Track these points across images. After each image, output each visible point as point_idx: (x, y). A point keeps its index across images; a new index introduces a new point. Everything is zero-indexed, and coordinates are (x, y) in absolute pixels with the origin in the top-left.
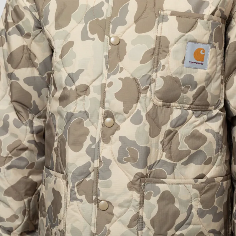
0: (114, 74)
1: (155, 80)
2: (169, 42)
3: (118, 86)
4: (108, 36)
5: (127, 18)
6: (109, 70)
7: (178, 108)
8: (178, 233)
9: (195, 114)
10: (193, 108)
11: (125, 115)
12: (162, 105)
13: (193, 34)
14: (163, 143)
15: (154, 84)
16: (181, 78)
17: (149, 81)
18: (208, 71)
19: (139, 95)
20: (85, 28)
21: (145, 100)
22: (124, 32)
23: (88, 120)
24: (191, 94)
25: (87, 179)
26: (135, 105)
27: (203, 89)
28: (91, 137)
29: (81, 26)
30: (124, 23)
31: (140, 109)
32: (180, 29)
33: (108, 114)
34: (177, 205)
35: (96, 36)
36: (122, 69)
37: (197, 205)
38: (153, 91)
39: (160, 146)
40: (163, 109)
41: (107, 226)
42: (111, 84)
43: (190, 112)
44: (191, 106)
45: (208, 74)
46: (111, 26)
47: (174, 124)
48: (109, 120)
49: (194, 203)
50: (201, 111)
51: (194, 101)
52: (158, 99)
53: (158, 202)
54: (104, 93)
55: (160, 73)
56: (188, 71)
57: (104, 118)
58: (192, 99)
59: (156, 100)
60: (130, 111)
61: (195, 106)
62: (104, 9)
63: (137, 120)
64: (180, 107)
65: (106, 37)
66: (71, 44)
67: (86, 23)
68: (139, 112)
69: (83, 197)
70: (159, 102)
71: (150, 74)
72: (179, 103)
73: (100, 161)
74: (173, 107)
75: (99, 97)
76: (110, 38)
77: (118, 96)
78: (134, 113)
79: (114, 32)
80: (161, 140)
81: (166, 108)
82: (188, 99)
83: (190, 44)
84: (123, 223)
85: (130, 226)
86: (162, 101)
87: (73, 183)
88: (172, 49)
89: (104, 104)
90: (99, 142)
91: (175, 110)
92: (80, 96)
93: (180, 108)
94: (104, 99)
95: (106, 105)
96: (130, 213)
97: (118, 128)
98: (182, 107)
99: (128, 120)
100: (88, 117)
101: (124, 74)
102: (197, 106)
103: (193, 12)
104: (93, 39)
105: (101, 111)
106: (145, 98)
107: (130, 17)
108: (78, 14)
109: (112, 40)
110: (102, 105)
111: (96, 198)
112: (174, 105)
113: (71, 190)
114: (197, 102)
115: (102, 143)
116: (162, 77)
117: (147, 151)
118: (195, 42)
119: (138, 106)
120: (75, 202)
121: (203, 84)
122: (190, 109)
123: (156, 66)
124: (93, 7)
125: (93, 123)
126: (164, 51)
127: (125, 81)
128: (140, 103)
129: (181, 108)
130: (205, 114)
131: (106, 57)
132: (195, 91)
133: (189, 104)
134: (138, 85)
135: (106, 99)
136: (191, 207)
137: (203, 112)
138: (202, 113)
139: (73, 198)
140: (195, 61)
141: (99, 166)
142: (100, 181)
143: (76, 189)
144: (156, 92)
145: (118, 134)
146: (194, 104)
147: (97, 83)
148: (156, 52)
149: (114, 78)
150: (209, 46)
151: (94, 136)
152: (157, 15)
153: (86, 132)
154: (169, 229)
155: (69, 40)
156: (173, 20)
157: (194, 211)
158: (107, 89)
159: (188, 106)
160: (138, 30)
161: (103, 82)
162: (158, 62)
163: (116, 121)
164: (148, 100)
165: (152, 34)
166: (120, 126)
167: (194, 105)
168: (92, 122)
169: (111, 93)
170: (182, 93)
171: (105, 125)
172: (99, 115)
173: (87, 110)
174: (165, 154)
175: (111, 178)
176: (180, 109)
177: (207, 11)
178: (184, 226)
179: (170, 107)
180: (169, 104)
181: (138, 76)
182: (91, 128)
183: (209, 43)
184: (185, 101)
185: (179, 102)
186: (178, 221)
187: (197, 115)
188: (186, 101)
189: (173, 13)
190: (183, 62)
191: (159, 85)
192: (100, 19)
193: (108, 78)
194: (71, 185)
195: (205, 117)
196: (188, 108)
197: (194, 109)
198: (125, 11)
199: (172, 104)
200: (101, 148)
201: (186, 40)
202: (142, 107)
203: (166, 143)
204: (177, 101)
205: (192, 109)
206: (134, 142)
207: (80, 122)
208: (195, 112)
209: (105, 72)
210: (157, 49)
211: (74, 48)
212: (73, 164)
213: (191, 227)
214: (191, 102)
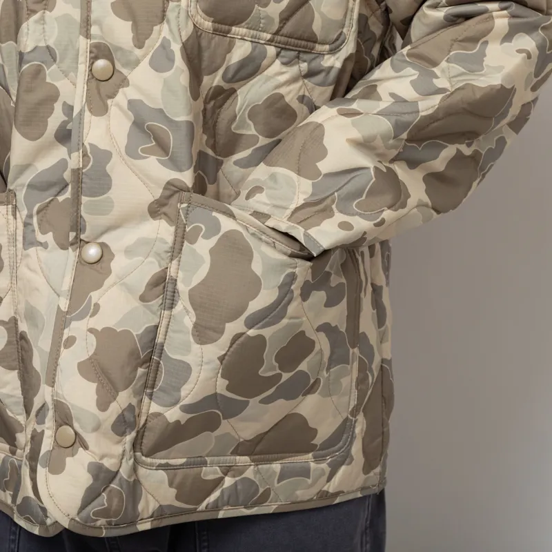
7: (246, 38)
8: (252, 332)
9: (283, 57)
10: (279, 43)
11: (138, 52)
12: (212, 29)
19: (164, 4)
21: (176, 14)
23: (54, 67)
24: (275, 9)
25: (61, 198)
26: (156, 28)
28: (65, 104)
31: (167, 37)
33: (100, 51)
40: (212, 39)
41: (93, 294)
43: (271, 50)
44: (274, 38)
47: (230, 74)
48: (101, 63)
50: (297, 52)
51: (282, 25)
52: (203, 15)
54: (87, 4)
57: (92, 60)
58: (277, 20)
59: (199, 17)
60: (147, 41)
61: (283, 38)
63: (161, 62)
64: (252, 38)
68: (165, 46)
69: (49, 238)
70: (207, 23)
72: (250, 29)
73: (85, 155)
74: (235, 36)
75: (76, 14)
77: (121, 8)
78: (155, 48)
81: (221, 37)
82: (269, 19)
84: (128, 289)
86: (212, 19)
87: (30, 209)
89: (89, 27)
90: (81, 113)
91: (238, 43)
92: (34, 12)
93: (250, 39)
94: (88, 16)
95: (94, 30)
97: (124, 81)
98: (255, 38)
100: (55, 60)
102: (289, 37)
105: (83, 44)
106: (177, 10)
110: (85, 29)
111: (76, 237)
112: (239, 31)
113: (26, 225)
114: (288, 28)
115: (87, 114)
120: (32, 250)
122: (273, 44)
125: (66, 74)
128: (168, 22)
129: (253, 40)
130: (305, 61)
132: (285, 2)
133: (271, 31)
135: (93, 16)
136: (292, 278)
137: (301, 55)
138: (298, 57)
139: (29, 242)
141: (81, 166)
142: (84, 199)
143: (35, 220)
145: (122, 97)
146: (281, 33)
151: (70, 103)
153: (53, 96)
157: (297, 287)
159: (269, 36)
163: (118, 66)
166: (128, 77)
167: (282, 35)
168: (63, 72)
169: (102, 2)
170: (256, 6)
171: (93, 77)
172: (78, 55)
173: (51, 43)
174: (204, 137)
176: (251, 41)
179: (228, 35)
180: (227, 27)
182: (62, 85)
184: (261, 25)
185: (250, 26)
187: (285, 60)
188: (264, 24)
194: (25, 212)
195: (304, 66)
196: (268, 41)
197: (280, 45)
199: (234, 29)
200: (86, 126)
202: (170, 30)
203: (208, 115)
204: (243, 24)
205: (277, 45)
207: (38, 72)
208: (283, 53)
212: (28, 166)
214: (275, 27)
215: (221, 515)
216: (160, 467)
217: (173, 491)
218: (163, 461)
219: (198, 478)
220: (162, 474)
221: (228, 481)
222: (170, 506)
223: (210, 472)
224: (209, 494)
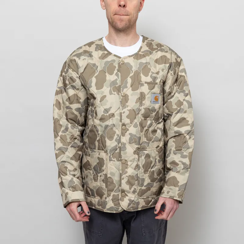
0: (125, 108)
1: (141, 110)
2: (145, 94)
3: (127, 113)
4: (121, 93)
5: (127, 85)
6: (123, 107)
8: (152, 170)
11: (131, 124)
13: (154, 91)
14: (144, 134)
15: (140, 112)
16: (150, 108)
17: (139, 111)
18: (159, 104)
19: (136, 116)
20: (110, 90)
22: (127, 91)
23: (115, 127)
24: (154, 114)
25: (116, 152)
26: (134, 120)
27: (158, 112)
29: (109, 89)
30: (127, 87)
32: (149, 89)
33: (124, 125)
34: (151, 159)
35: (115, 93)
36: (128, 106)
37: (158, 158)
38: (141, 114)
39: (144, 135)
41: (126, 170)
42: (124, 112)
43: (153, 121)
45: (159, 106)
46: (121, 89)
47: (148, 127)
48: (124, 127)
49: (157, 157)
52: (143, 117)
53: (145, 158)
54: (121, 116)
55: (143, 107)
56: (153, 105)
57: (122, 126)
61: (155, 119)
62: (118, 82)
63: (135, 126)
65: (120, 93)
66: (105, 96)
67: (111, 87)
68: (136, 123)
69: (115, 159)
71: (139, 107)
72: (150, 118)
73: (122, 144)
75: (119, 118)
76: (121, 94)
77: (128, 117)
78: (134, 124)
79: (122, 91)
80: (144, 133)
82: (153, 116)
83: (153, 94)
84: (132, 168)
85: (135, 169)
87: (110, 154)
88: (147, 97)
90: (120, 136)
91: (148, 121)
92: (111, 118)
93: (150, 120)
95: (122, 121)
96: (135, 164)
97: (128, 130)
99: (132, 126)
100: (115, 126)
101: (129, 108)
103: (153, 82)
104: (115, 94)
105: (121, 124)
107: (129, 85)
108: (107, 83)
109: (122, 94)
111: (121, 159)
113: (110, 157)
114: (156, 117)
115: (121, 136)
116: (144, 108)
117: (140, 138)
118: (155, 93)
119: (136, 121)
120: (111, 162)
121: (158, 110)
123: (141, 104)
124: (113, 81)
125: (117, 129)
126: (144, 98)
127: (129, 110)
128: (136, 119)
131: (120, 101)
132: (155, 113)
134: (135, 112)
135: (122, 118)
136: (156, 159)
139: (110, 160)
140: (155, 101)
141: (121, 146)
142: (122, 152)
143: (111, 156)
144: (142, 114)
145: (128, 132)
147: (118, 112)
148: (141, 98)
149: (125, 110)
150: (160, 95)
151: (118, 134)
152: (139, 84)
153: (115, 132)
154: (149, 168)
155: (104, 95)
156: (146, 85)
157: (157, 161)
158: (122, 114)
159: (153, 119)
160: (133, 90)
161: (121, 112)
162: (142, 102)
163: (127, 127)
164: (139, 118)
165: (138, 91)
169: (124, 116)
170: (151, 114)
171: (122, 129)
173: (114, 123)
174: (145, 139)
175: (126, 151)
177: (158, 81)
178: (154, 167)
181: (135, 108)
182: (117, 131)
183: (160, 94)
186: (152, 165)
189: (146, 83)
190: (151, 102)
191: (143, 111)
192: (117, 86)
193: (123, 109)
194: (109, 155)
198: (127, 82)
199: (147, 119)
200: (121, 138)
201: (151, 93)
202: (137, 121)
203: (146, 134)
206: (135, 135)
207: (112, 129)
208: (155, 121)
209: (121, 108)
210: (141, 97)
211: (107, 98)
212: (110, 146)
213: (156, 167)
214: (154, 117)
215: (152, 207)
216: (143, 199)
217: (145, 203)
218: (143, 198)
219: (148, 200)
220: (143, 200)
221: (153, 200)
222: (144, 206)
223: (150, 199)
224: (150, 203)
